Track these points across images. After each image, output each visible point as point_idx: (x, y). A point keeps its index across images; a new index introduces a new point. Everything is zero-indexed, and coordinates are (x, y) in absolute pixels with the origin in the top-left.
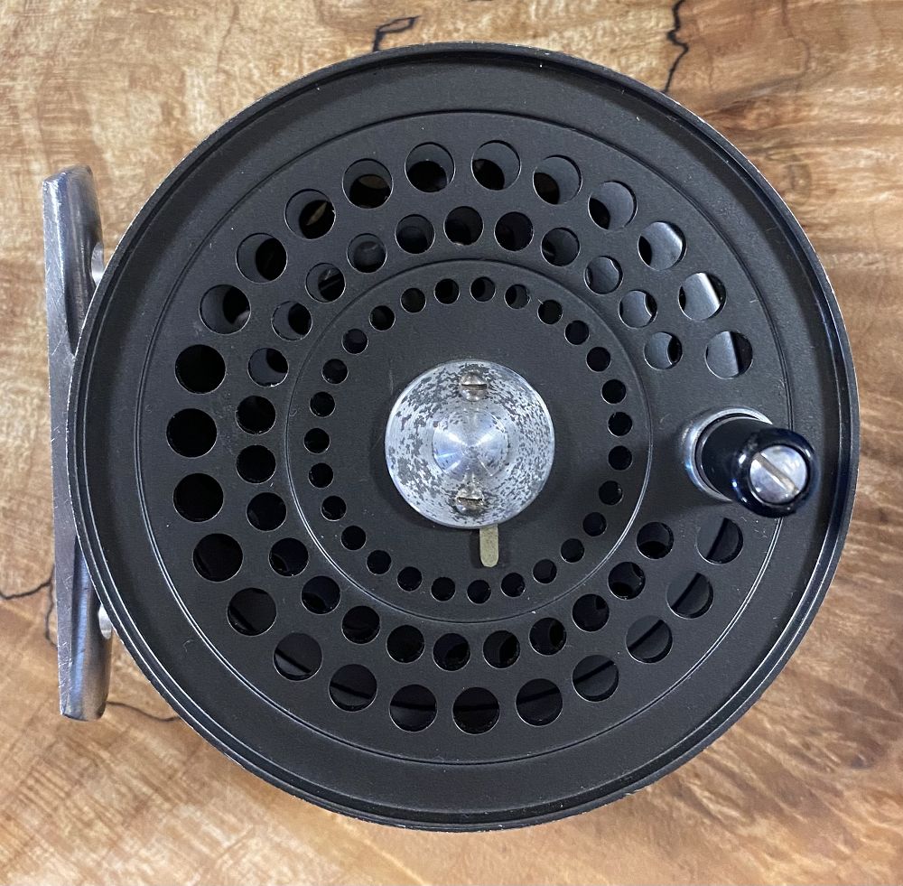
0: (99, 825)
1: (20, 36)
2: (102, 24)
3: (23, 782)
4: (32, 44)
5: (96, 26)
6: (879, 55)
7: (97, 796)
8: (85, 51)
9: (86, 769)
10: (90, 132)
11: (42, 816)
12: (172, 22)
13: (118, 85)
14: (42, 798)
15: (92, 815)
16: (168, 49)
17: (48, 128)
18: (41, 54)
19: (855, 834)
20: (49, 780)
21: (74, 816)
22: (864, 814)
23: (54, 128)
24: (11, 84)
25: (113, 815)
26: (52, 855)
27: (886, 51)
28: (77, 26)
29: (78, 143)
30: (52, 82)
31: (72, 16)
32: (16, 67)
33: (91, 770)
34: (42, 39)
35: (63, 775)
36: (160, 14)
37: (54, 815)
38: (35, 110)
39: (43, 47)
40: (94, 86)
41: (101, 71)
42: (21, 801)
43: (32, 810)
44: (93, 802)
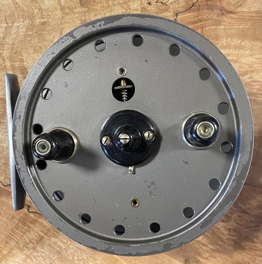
0: (31, 244)
1: (5, 39)
2: (26, 36)
3: (10, 234)
4: (8, 41)
5: (25, 37)
6: (226, 42)
7: (30, 236)
8: (22, 43)
9: (27, 230)
10: (24, 64)
11: (15, 242)
12: (44, 35)
13: (31, 52)
14: (15, 237)
15: (29, 241)
16: (44, 42)
17: (13, 63)
18: (10, 44)
19: (224, 239)
20: (17, 233)
21: (24, 242)
22: (225, 234)
23: (14, 63)
24: (3, 52)
25: (34, 241)
26: (18, 252)
27: (228, 40)
28: (20, 36)
29: (21, 67)
30: (13, 51)
31: (18, 34)
32: (4, 47)
33: (28, 230)
34: (10, 40)
35: (21, 231)
36: (42, 33)
37: (19, 242)
38: (9, 59)
39: (11, 42)
40: (25, 52)
41: (27, 48)
42: (10, 239)
43: (13, 241)
44: (28, 238)
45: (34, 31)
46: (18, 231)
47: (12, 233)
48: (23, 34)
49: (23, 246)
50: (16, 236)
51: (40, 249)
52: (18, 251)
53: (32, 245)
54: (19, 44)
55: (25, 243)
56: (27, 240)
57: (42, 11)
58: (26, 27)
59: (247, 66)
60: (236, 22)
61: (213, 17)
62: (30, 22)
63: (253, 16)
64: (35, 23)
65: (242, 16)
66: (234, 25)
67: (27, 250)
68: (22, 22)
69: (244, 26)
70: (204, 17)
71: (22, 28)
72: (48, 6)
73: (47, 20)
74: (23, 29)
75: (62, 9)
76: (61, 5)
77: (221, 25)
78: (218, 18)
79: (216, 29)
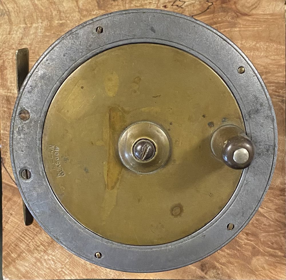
0: (41, 246)
3: (21, 235)
11: (26, 244)
19: (241, 244)
20: (28, 234)
28: (38, 37)
31: (37, 34)
33: (39, 231)
34: (28, 40)
42: (20, 240)
43: (23, 243)
44: (40, 240)
45: (52, 32)
46: (29, 232)
47: (23, 235)
48: (41, 35)
49: (33, 249)
50: (27, 238)
51: (51, 252)
52: (28, 254)
53: (43, 248)
54: (37, 44)
55: (36, 245)
56: (38, 242)
57: (60, 13)
58: (45, 28)
59: (262, 67)
60: (251, 25)
61: (228, 20)
62: (48, 23)
63: (268, 18)
64: (53, 24)
65: (257, 18)
66: (249, 27)
67: (38, 254)
68: (40, 23)
69: (259, 28)
70: (219, 19)
71: (40, 29)
72: (66, 8)
73: (65, 22)
74: (42, 30)
75: (80, 11)
76: (79, 8)
77: (236, 27)
78: (233, 21)
79: (231, 31)
